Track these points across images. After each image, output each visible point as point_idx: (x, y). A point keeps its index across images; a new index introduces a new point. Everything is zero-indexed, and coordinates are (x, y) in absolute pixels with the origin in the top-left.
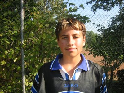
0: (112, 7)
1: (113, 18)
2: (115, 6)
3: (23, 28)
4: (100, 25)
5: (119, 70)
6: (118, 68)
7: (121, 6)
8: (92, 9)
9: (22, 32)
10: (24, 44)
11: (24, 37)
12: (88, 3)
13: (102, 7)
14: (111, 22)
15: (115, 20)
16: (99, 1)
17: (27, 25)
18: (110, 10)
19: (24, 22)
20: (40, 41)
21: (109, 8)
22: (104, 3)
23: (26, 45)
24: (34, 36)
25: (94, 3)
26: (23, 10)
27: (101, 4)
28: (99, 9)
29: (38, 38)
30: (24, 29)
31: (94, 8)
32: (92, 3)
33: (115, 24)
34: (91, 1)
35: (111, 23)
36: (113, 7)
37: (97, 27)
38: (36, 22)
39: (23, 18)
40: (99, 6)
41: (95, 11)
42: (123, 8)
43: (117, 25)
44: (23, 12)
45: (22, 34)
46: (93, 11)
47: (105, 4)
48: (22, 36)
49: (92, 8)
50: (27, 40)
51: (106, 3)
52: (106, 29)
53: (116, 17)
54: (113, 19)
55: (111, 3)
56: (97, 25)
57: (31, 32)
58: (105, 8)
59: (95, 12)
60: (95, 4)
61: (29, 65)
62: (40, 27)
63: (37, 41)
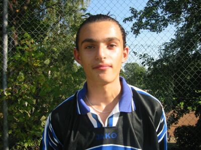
1: (167, 43)
2: (169, 24)
3: (6, 66)
4: (145, 55)
5: (178, 125)
6: (176, 124)
7: (178, 25)
8: (133, 30)
9: (5, 73)
11: (8, 82)
12: (126, 20)
13: (149, 27)
14: (163, 50)
15: (169, 47)
16: (143, 18)
17: (14, 62)
18: (161, 31)
19: (8, 56)
20: (35, 88)
21: (160, 28)
22: (151, 20)
23: (11, 95)
24: (25, 80)
25: (135, 21)
26: (6, 37)
27: (146, 21)
28: (144, 29)
29: (32, 84)
30: (8, 69)
31: (136, 28)
32: (132, 21)
33: (170, 52)
34: (130, 18)
35: (163, 52)
36: (166, 27)
37: (140, 59)
38: (28, 57)
39: (6, 50)
40: (144, 25)
41: (137, 32)
42: (181, 28)
44: (7, 40)
45: (5, 76)
46: (134, 33)
47: (153, 22)
48: (5, 80)
49: (131, 28)
50: (12, 87)
51: (155, 20)
52: (155, 60)
53: (170, 42)
54: (166, 46)
55: (162, 21)
56: (141, 55)
57: (20, 73)
58: (153, 28)
59: (137, 35)
60: (137, 21)
61: (16, 129)
62: (34, 64)
63: (29, 89)
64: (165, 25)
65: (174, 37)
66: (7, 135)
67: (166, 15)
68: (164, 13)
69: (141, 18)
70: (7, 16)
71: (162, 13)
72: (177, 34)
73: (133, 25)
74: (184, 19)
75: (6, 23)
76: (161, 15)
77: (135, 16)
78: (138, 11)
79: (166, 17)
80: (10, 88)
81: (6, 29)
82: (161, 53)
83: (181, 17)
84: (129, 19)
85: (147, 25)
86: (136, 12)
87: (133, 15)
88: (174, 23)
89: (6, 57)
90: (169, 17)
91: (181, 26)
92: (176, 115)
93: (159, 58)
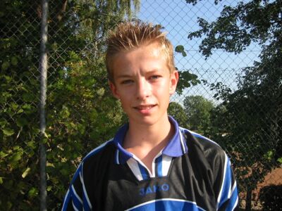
0: (245, 44)
1: (249, 68)
2: (252, 41)
3: (44, 98)
4: (218, 84)
5: (264, 184)
6: (261, 182)
7: (264, 42)
8: (202, 49)
9: (43, 107)
10: (46, 135)
11: (46, 119)
12: (191, 35)
13: (224, 45)
14: (244, 77)
15: (251, 73)
16: (217, 33)
17: (55, 91)
18: (241, 50)
19: (48, 84)
20: (84, 128)
21: (239, 47)
22: (227, 35)
23: (51, 138)
24: (70, 117)
25: (204, 36)
26: (45, 57)
27: (220, 37)
28: (217, 48)
29: (80, 122)
30: (47, 101)
31: (206, 47)
32: (201, 37)
33: (253, 81)
34: (198, 32)
35: (242, 80)
36: (248, 45)
37: (212, 89)
38: (75, 85)
39: (45, 75)
40: (217, 43)
41: (207, 53)
42: (268, 47)
43: (256, 84)
44: (46, 62)
45: (43, 112)
46: (204, 54)
47: (231, 38)
48: (43, 116)
49: (200, 47)
50: (53, 126)
51: (232, 35)
52: (233, 92)
53: (253, 66)
54: (247, 72)
55: (242, 37)
56: (213, 85)
57: (64, 107)
58: (230, 47)
59: (208, 56)
60: (207, 37)
61: (58, 184)
62: (84, 95)
63: (76, 129)
64: (247, 42)
65: (259, 60)
66: (46, 193)
67: (247, 28)
68: (245, 26)
69: (213, 33)
70: (46, 29)
71: (242, 25)
72: (264, 56)
73: (203, 42)
74: (272, 35)
75: (45, 38)
76: (240, 28)
77: (205, 30)
78: (210, 23)
79: (248, 31)
80: (50, 128)
81: (45, 47)
82: (240, 82)
83: (269, 32)
84: (197, 34)
85: (222, 42)
86: (207, 24)
87: (202, 28)
88: (259, 40)
89: (45, 85)
90: (251, 31)
91: (268, 43)
92: (261, 169)
93: (237, 89)
